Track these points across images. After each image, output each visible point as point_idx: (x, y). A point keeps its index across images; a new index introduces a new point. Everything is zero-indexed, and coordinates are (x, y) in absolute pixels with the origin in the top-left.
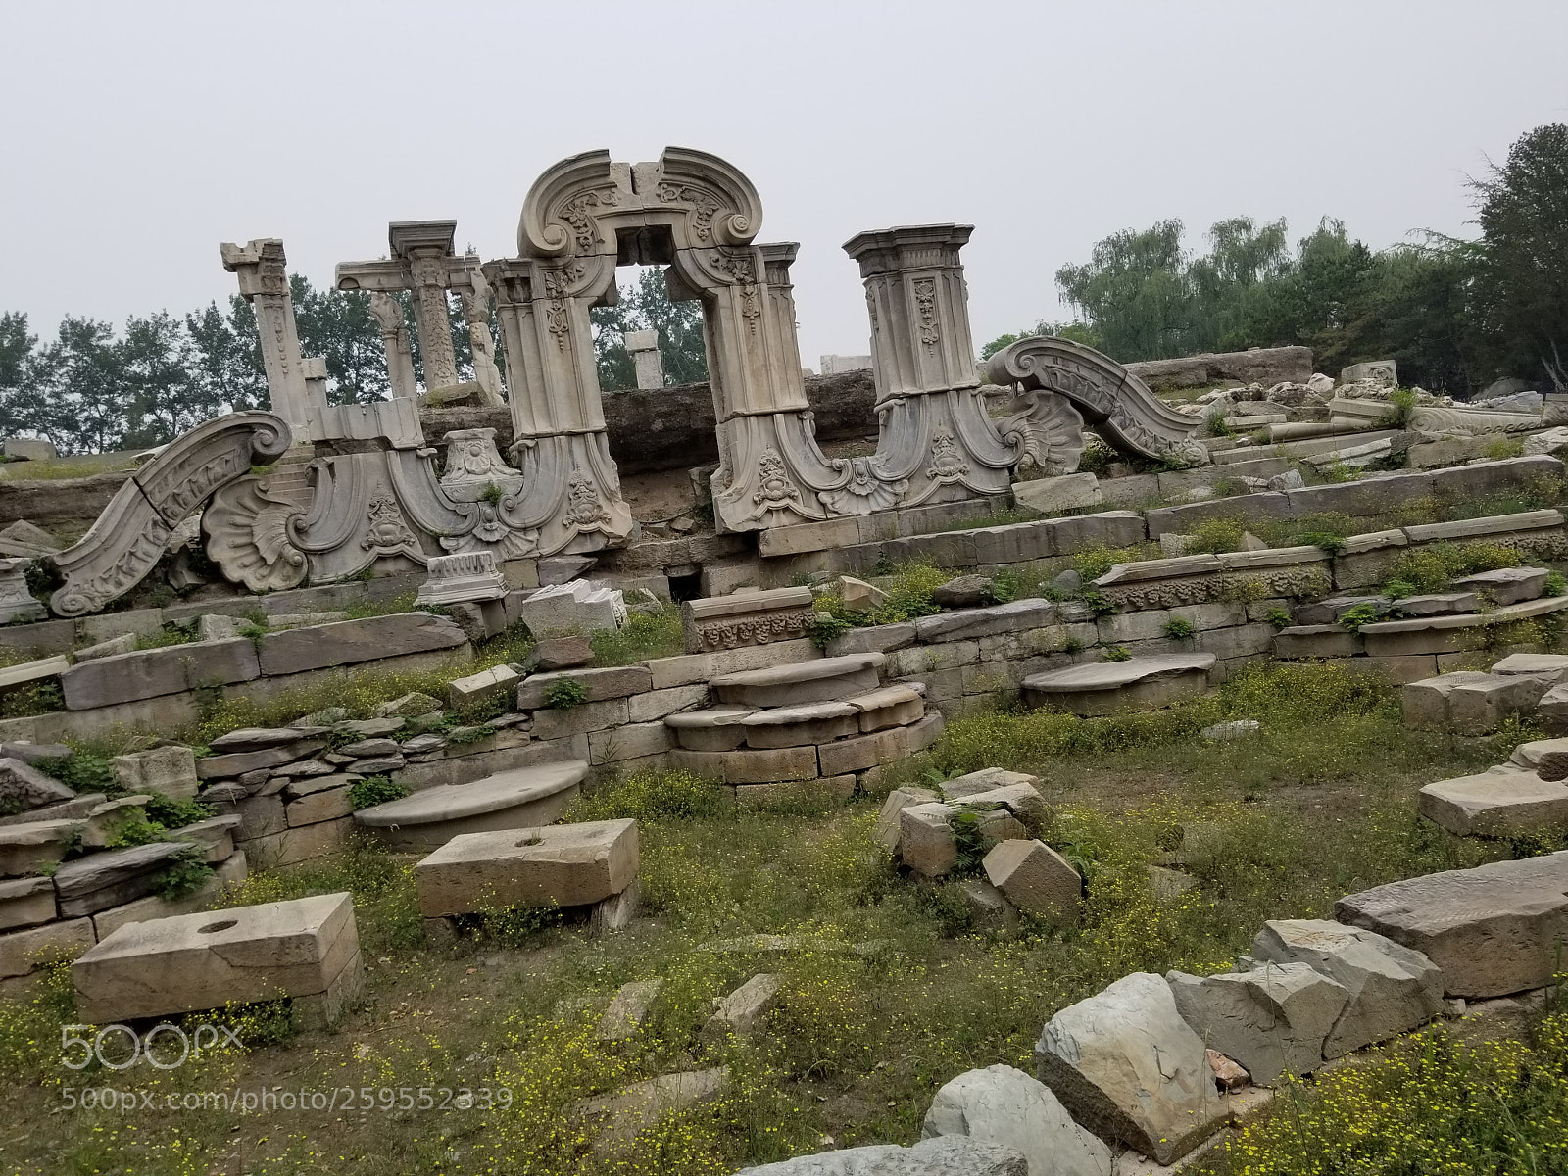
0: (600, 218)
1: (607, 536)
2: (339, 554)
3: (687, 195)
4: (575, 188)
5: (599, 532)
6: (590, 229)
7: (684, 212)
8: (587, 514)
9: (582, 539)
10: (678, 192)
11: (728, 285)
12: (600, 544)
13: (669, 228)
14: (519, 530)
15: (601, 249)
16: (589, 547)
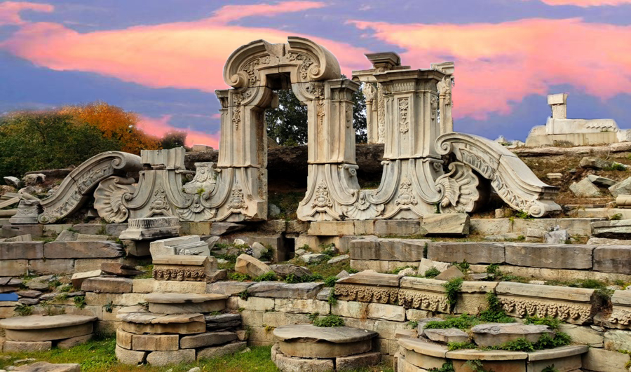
0: (259, 70)
1: (245, 215)
2: (141, 211)
3: (299, 58)
4: (251, 57)
5: (242, 213)
6: (255, 75)
7: (295, 66)
8: (236, 204)
9: (234, 215)
10: (295, 56)
11: (311, 100)
12: (242, 218)
13: (289, 73)
14: (208, 208)
15: (258, 84)
16: (237, 219)
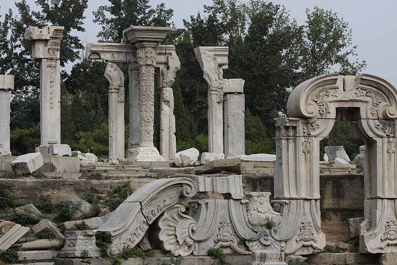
1: (314, 248)
2: (205, 243)
3: (369, 94)
4: (321, 88)
5: (311, 246)
6: (325, 107)
7: (366, 102)
8: (307, 237)
10: (365, 92)
11: (382, 137)
13: (359, 109)
15: (329, 116)
